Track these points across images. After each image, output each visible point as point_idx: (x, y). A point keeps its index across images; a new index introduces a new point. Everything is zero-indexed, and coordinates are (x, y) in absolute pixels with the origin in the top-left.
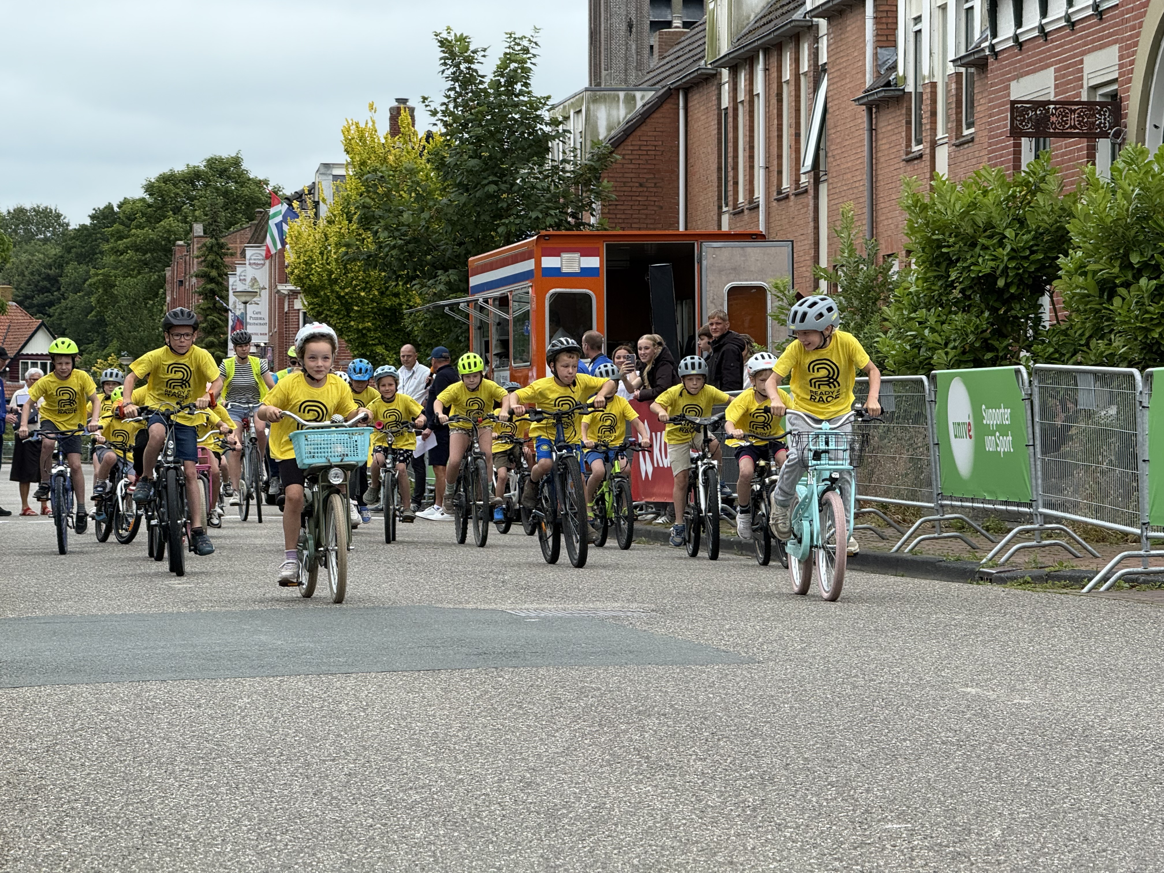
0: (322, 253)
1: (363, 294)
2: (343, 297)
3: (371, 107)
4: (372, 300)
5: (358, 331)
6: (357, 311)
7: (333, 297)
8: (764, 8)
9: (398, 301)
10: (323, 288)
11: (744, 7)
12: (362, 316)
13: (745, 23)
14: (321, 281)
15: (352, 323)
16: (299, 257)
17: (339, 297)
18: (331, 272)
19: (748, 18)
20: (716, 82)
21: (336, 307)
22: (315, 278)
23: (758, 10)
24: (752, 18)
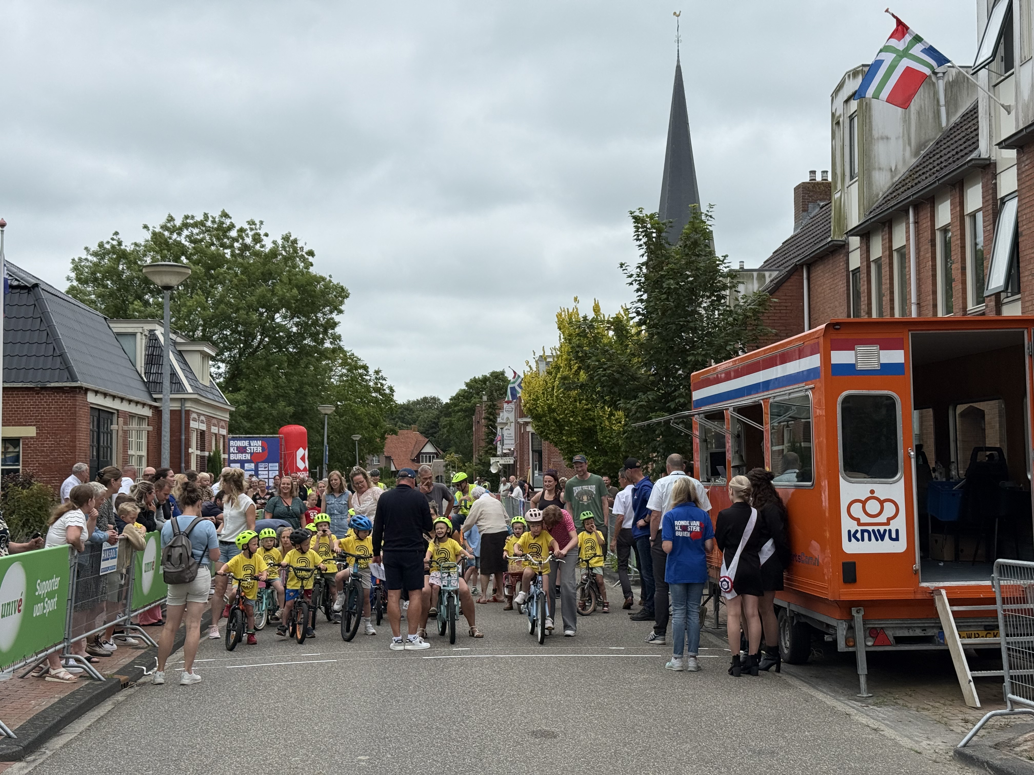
0: (543, 393)
1: (571, 419)
2: (559, 421)
3: (576, 299)
4: (577, 424)
5: (568, 443)
6: (567, 430)
7: (551, 422)
8: (890, 188)
9: (593, 423)
10: (544, 415)
11: (874, 188)
12: (570, 434)
13: (875, 200)
14: (543, 411)
15: (564, 438)
16: (530, 396)
17: (556, 421)
18: (549, 406)
19: (878, 195)
20: (844, 251)
21: (553, 428)
22: (540, 410)
23: (885, 189)
24: (880, 195)
